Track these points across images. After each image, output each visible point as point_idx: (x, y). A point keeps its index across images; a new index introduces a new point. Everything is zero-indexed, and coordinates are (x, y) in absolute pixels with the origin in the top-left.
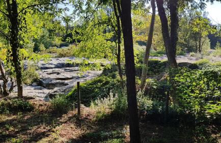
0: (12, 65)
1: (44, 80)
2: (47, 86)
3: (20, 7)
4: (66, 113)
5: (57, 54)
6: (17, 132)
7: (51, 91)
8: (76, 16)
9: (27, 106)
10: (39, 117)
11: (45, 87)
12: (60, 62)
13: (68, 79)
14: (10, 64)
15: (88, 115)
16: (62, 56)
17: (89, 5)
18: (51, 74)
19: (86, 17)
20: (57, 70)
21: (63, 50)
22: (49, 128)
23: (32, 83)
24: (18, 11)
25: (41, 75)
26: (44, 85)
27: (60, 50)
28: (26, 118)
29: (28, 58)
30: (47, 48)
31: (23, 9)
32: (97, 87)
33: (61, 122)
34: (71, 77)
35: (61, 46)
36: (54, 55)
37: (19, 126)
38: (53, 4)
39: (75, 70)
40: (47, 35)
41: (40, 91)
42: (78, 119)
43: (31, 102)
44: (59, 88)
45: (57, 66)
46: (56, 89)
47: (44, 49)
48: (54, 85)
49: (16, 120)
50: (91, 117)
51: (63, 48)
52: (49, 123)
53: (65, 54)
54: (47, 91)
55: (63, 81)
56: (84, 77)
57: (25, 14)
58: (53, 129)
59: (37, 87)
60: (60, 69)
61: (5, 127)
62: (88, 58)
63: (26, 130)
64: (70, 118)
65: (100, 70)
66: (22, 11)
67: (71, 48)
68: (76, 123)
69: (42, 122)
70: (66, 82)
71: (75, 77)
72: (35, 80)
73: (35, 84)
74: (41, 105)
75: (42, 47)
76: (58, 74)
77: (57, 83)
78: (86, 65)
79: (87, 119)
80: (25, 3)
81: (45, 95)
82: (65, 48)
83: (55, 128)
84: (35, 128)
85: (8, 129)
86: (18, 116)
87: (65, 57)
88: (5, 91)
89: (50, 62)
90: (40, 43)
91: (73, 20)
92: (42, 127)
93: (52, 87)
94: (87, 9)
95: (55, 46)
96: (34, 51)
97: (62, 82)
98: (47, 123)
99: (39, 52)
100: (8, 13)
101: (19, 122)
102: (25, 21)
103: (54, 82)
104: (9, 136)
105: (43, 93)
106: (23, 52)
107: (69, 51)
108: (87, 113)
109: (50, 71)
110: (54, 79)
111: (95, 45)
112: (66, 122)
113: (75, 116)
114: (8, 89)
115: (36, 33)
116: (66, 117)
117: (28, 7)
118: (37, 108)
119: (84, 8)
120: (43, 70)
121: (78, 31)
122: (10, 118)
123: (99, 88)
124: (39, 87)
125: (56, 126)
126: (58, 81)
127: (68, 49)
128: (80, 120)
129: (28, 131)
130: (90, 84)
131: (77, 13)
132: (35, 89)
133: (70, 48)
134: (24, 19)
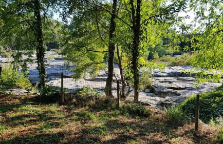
0: (132, 72)
1: (156, 88)
2: (158, 93)
3: (142, 19)
4: (182, 125)
5: (170, 63)
6: (136, 136)
7: (163, 100)
8: (197, 23)
9: (144, 112)
10: (155, 124)
11: (156, 95)
12: (173, 71)
13: (180, 89)
14: (130, 70)
15: (207, 133)
16: (174, 64)
17: (213, 10)
18: (163, 82)
19: (209, 24)
20: (169, 78)
21: (176, 58)
22: (165, 138)
23: (145, 89)
24: (141, 23)
25: (154, 82)
26: (156, 93)
27: (173, 59)
28: (143, 124)
29: (145, 66)
30: (160, 56)
31: (146, 20)
32: (214, 102)
33: (177, 135)
34: (184, 87)
35: (174, 54)
36: (167, 63)
37: (138, 130)
38: (174, 13)
39: (189, 81)
40: (162, 44)
41: (152, 98)
42: (195, 135)
43: (147, 108)
44: (170, 97)
45: (170, 75)
46: (167, 98)
47: (158, 57)
48: (166, 94)
49: (134, 123)
50: (211, 136)
51: (176, 56)
52: (165, 133)
53: (178, 63)
54: (158, 99)
55: (176, 91)
56: (198, 88)
57: (147, 25)
58: (170, 140)
59: (149, 94)
60: (172, 78)
61: (126, 128)
62: (207, 68)
63: (144, 135)
64: (187, 133)
65: (219, 82)
66: (144, 22)
67: (186, 56)
68: (193, 139)
69: (158, 130)
70: (179, 91)
71: (188, 88)
72: (148, 87)
73: (147, 90)
74: (157, 113)
75: (156, 55)
76: (170, 82)
77: (169, 92)
78: (204, 76)
79: (206, 137)
80: (147, 15)
81: (156, 103)
82: (179, 57)
83: (171, 139)
84: (152, 135)
85: (128, 131)
86: (137, 120)
87: (177, 65)
88: (123, 94)
89: (163, 70)
90: (154, 52)
91: (193, 27)
92: (159, 136)
93: (164, 96)
94: (210, 15)
95: (168, 54)
96: (148, 59)
97: (174, 92)
98: (163, 133)
99: (153, 61)
100: (132, 25)
101: (138, 126)
102: (146, 32)
103: (166, 90)
104: (130, 138)
105: (155, 100)
106: (142, 60)
107: (182, 60)
108: (206, 131)
109: (162, 79)
110: (166, 87)
111: (217, 54)
112: (182, 136)
113: (192, 131)
114: (126, 93)
115: (155, 43)
116: (182, 130)
117: (150, 18)
118: (153, 115)
119: (207, 13)
120: (156, 78)
121: (197, 39)
122: (130, 121)
123: (218, 103)
124: (152, 94)
125: (172, 137)
126: (170, 90)
127: (182, 58)
128: (197, 137)
129: (146, 137)
130: (206, 98)
131: (198, 20)
132: (147, 95)
133: (184, 57)
134: (146, 29)
